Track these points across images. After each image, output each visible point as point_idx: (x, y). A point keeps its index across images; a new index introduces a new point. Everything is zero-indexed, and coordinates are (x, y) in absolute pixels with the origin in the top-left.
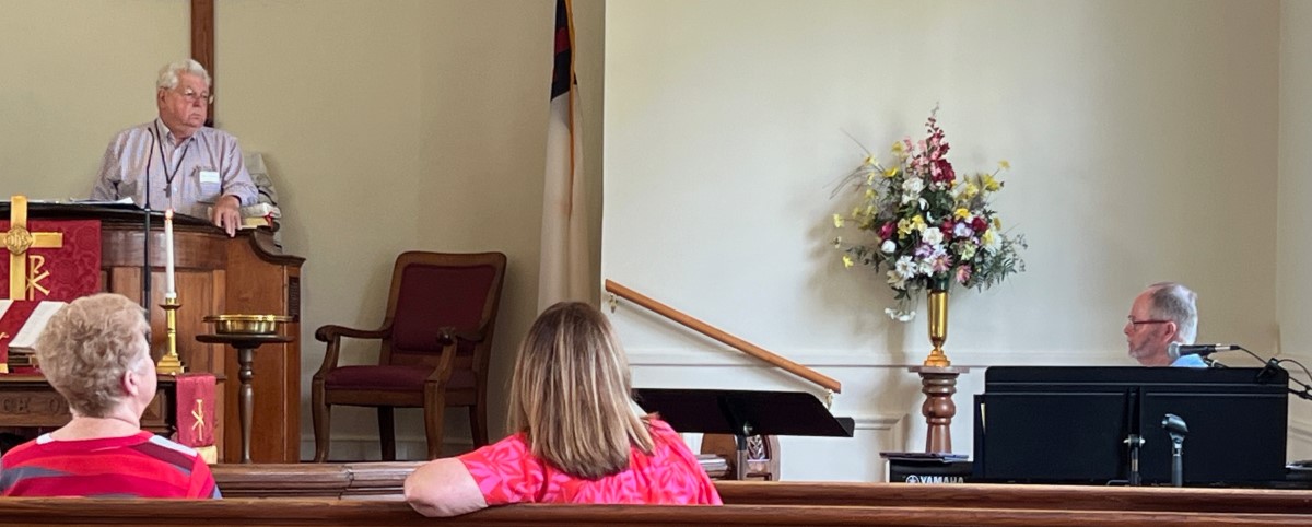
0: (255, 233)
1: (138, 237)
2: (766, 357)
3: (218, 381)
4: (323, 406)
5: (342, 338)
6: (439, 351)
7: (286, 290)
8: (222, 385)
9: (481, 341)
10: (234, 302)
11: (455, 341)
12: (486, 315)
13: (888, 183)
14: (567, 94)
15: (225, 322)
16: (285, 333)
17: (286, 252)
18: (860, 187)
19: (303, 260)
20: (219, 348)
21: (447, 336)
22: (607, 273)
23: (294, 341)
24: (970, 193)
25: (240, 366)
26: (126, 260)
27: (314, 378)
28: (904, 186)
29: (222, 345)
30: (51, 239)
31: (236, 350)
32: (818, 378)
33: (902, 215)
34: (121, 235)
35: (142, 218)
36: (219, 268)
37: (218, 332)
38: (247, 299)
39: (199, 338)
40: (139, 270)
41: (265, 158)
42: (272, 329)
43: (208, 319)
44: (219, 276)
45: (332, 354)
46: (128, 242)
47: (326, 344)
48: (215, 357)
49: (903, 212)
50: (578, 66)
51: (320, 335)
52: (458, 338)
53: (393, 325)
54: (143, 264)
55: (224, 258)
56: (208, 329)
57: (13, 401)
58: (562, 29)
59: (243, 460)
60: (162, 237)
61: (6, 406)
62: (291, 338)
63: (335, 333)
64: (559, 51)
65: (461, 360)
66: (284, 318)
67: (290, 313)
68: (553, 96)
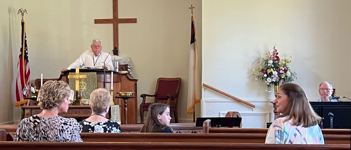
0: (127, 75)
1: (103, 76)
2: (238, 100)
3: (120, 106)
4: (142, 112)
6: (167, 99)
7: (134, 87)
9: (176, 97)
10: (123, 89)
11: (171, 97)
12: (177, 91)
13: (265, 62)
14: (194, 43)
15: (121, 94)
16: (134, 96)
17: (134, 78)
18: (259, 62)
19: (137, 80)
20: (120, 99)
21: (169, 96)
22: (203, 82)
23: (136, 97)
24: (283, 63)
25: (124, 103)
26: (100, 81)
27: (140, 105)
28: (268, 62)
30: (84, 76)
31: (124, 100)
32: (250, 105)
33: (268, 69)
34: (99, 75)
35: (104, 72)
37: (120, 96)
38: (126, 89)
39: (116, 97)
40: (103, 83)
42: (131, 95)
43: (117, 93)
44: (120, 83)
45: (144, 100)
46: (100, 77)
47: (143, 98)
48: (119, 102)
49: (268, 68)
50: (196, 37)
51: (141, 96)
52: (171, 96)
53: (157, 94)
54: (104, 81)
55: (121, 80)
56: (117, 95)
57: (76, 111)
58: (193, 29)
59: (125, 124)
60: (108, 76)
61: (75, 112)
62: (135, 97)
63: (145, 96)
64: (192, 34)
65: (172, 101)
66: (134, 93)
67: (135, 92)
68: (191, 43)
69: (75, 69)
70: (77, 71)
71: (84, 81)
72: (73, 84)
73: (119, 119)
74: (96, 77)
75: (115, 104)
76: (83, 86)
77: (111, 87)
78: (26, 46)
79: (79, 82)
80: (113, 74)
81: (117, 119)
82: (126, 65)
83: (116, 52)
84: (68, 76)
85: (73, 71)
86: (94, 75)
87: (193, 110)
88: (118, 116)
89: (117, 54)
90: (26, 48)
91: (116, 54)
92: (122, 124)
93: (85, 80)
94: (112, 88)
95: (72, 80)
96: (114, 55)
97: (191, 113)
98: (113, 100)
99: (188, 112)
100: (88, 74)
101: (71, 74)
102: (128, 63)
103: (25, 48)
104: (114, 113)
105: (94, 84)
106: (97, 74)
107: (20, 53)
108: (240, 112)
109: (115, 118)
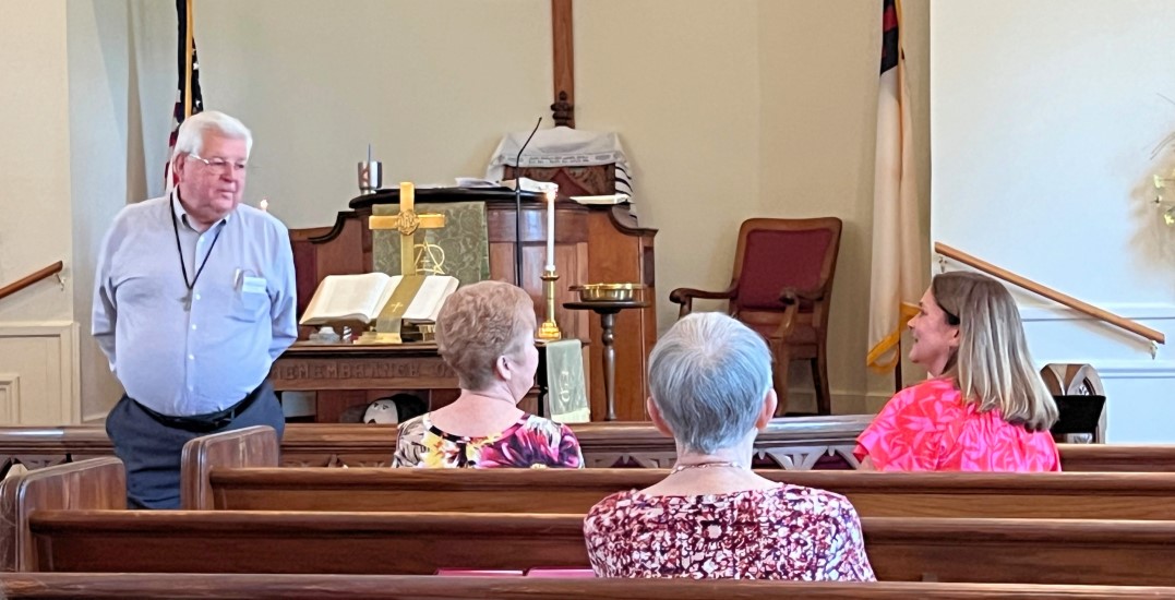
0: (614, 209)
1: (510, 215)
2: (1092, 311)
3: (583, 345)
5: (695, 300)
6: (782, 310)
7: (642, 260)
8: (587, 348)
9: (820, 299)
10: (597, 272)
11: (797, 303)
12: (824, 275)
14: (893, 69)
15: (588, 291)
16: (642, 299)
17: (642, 225)
19: (655, 231)
20: (584, 314)
21: (789, 297)
22: (937, 236)
23: (650, 306)
25: (602, 330)
26: (500, 236)
29: (586, 311)
30: (433, 218)
31: (598, 316)
32: (1141, 330)
34: (496, 213)
35: (513, 199)
36: (582, 241)
37: (582, 299)
38: (607, 269)
39: (567, 306)
40: (512, 245)
41: (620, 136)
42: (631, 296)
43: (572, 288)
44: (582, 247)
46: (501, 220)
47: (679, 305)
48: (580, 324)
50: (904, 43)
51: (673, 298)
52: (800, 297)
53: (739, 286)
54: (515, 240)
55: (586, 231)
56: (574, 298)
57: (406, 366)
58: (890, 8)
59: (607, 419)
60: (532, 215)
61: (400, 371)
62: (649, 302)
63: (687, 296)
64: (889, 27)
65: (802, 317)
66: (640, 286)
67: (645, 282)
68: (883, 71)
69: (398, 191)
70: (407, 197)
71: (436, 238)
72: (391, 250)
73: (583, 397)
74: (484, 223)
75: (564, 336)
76: (432, 263)
77: (545, 263)
78: (196, 94)
79: (415, 243)
80: (556, 208)
81: (574, 398)
82: (606, 167)
83: (565, 114)
84: (371, 218)
85: (392, 197)
86: (477, 214)
87: (894, 355)
88: (577, 382)
89: (567, 118)
90: (198, 102)
91: (561, 121)
92: (592, 417)
93: (440, 234)
94: (551, 267)
95: (386, 236)
96: (557, 124)
97: (885, 367)
98: (555, 318)
99: (873, 364)
100: (452, 211)
101: (381, 213)
102: (615, 156)
103: (194, 104)
104: (558, 372)
105: (475, 250)
106: (489, 208)
107: (173, 123)
108: (1095, 363)
109: (566, 397)
